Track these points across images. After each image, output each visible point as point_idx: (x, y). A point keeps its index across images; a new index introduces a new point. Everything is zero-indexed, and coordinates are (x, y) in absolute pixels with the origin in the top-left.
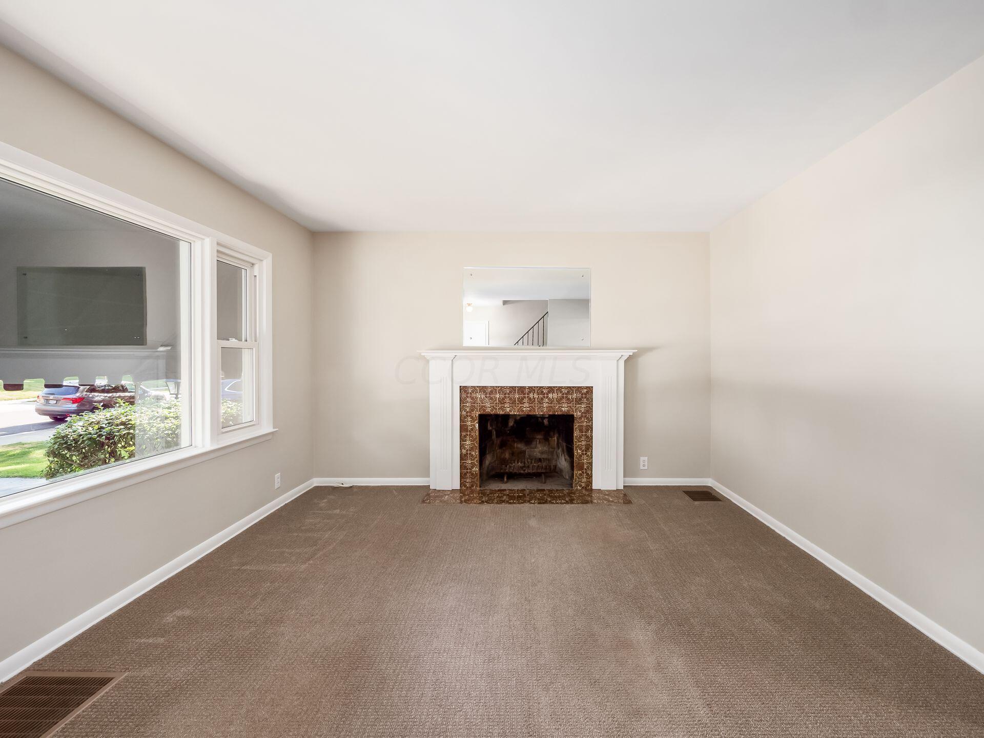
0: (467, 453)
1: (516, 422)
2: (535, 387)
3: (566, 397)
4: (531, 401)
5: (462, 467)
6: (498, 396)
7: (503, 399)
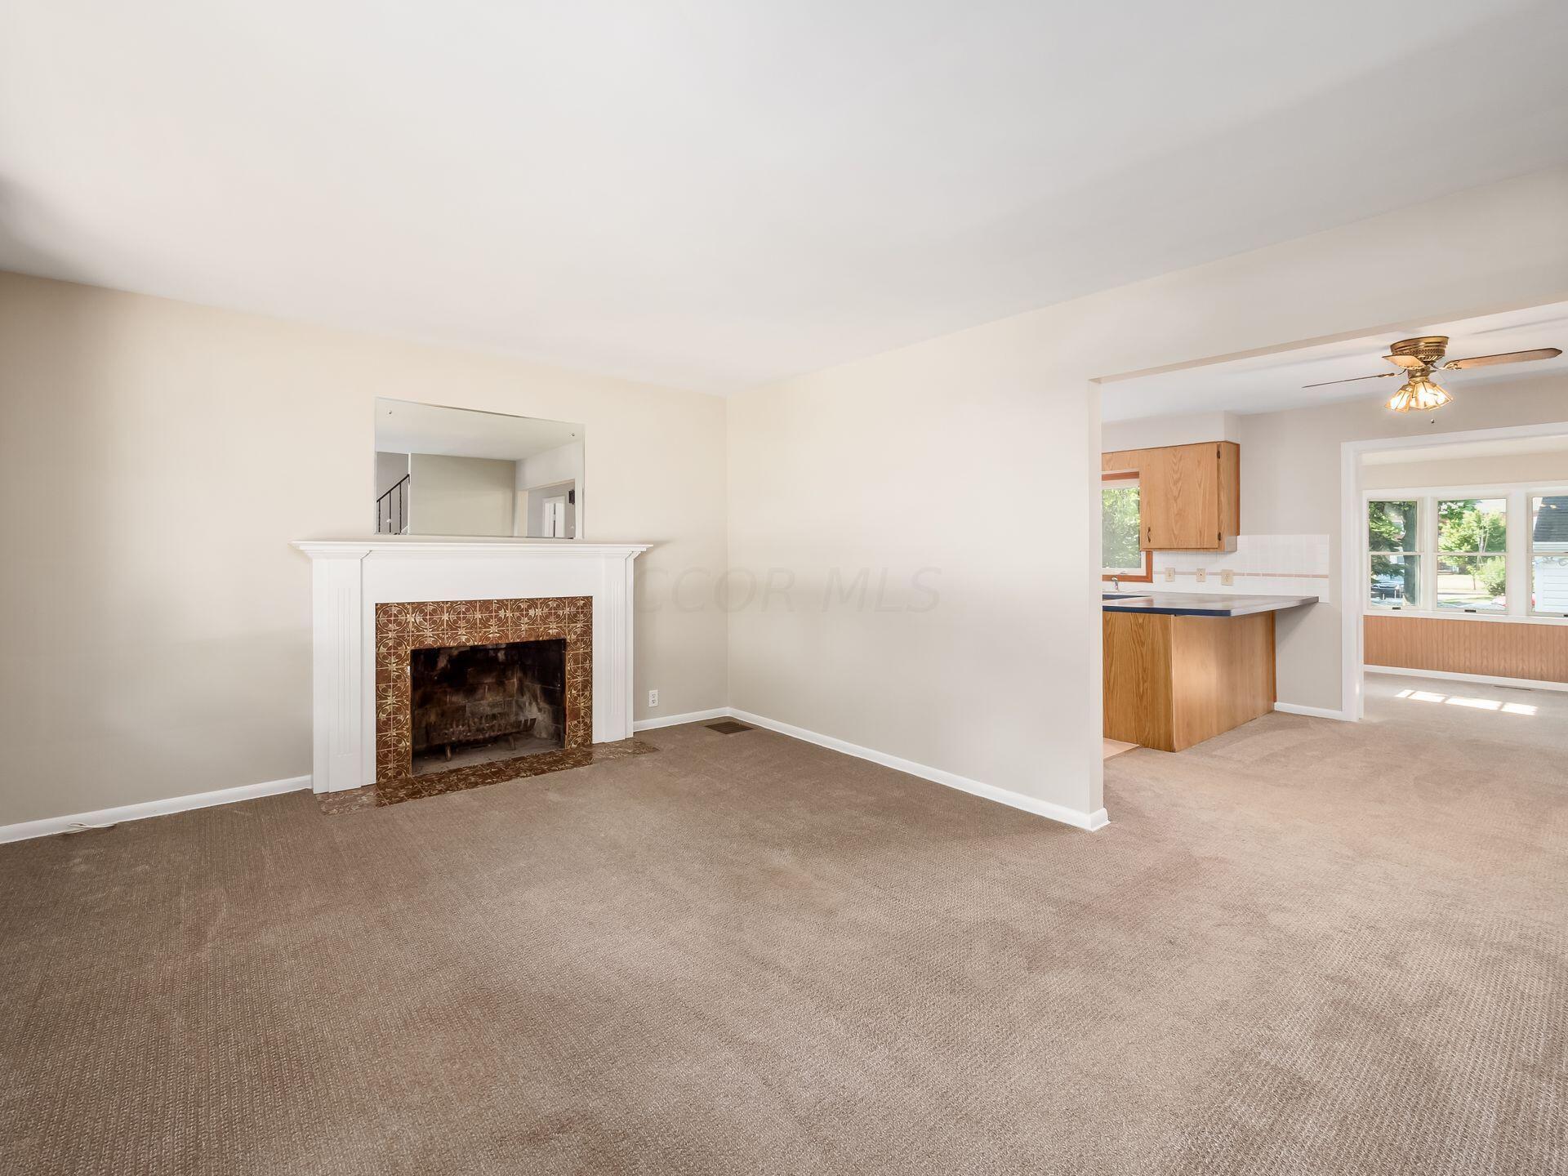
0: (389, 719)
1: (451, 660)
2: (507, 600)
3: (555, 614)
4: (502, 622)
5: (381, 743)
6: (445, 617)
7: (455, 622)
